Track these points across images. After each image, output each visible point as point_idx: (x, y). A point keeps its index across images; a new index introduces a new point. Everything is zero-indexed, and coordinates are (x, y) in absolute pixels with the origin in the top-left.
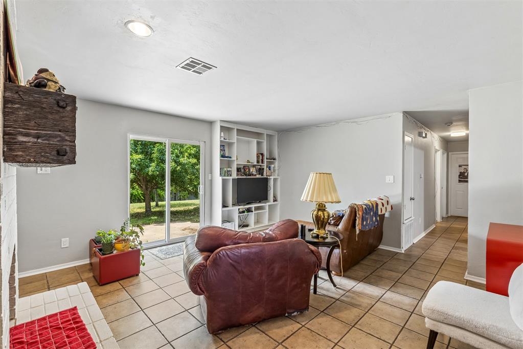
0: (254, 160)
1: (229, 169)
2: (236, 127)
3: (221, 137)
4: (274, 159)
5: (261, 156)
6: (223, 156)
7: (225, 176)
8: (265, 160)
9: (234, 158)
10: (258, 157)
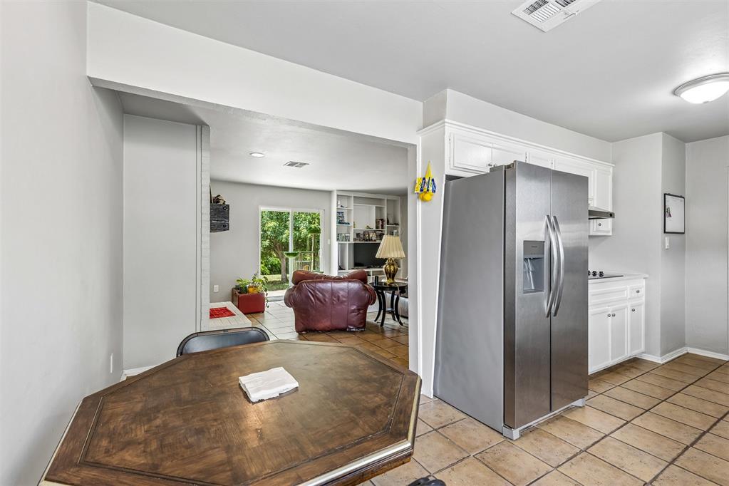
0: (373, 226)
1: (347, 235)
2: (352, 195)
3: (337, 205)
4: (398, 224)
5: (381, 222)
6: (340, 223)
7: (342, 241)
8: (386, 226)
9: (352, 224)
10: (377, 222)
